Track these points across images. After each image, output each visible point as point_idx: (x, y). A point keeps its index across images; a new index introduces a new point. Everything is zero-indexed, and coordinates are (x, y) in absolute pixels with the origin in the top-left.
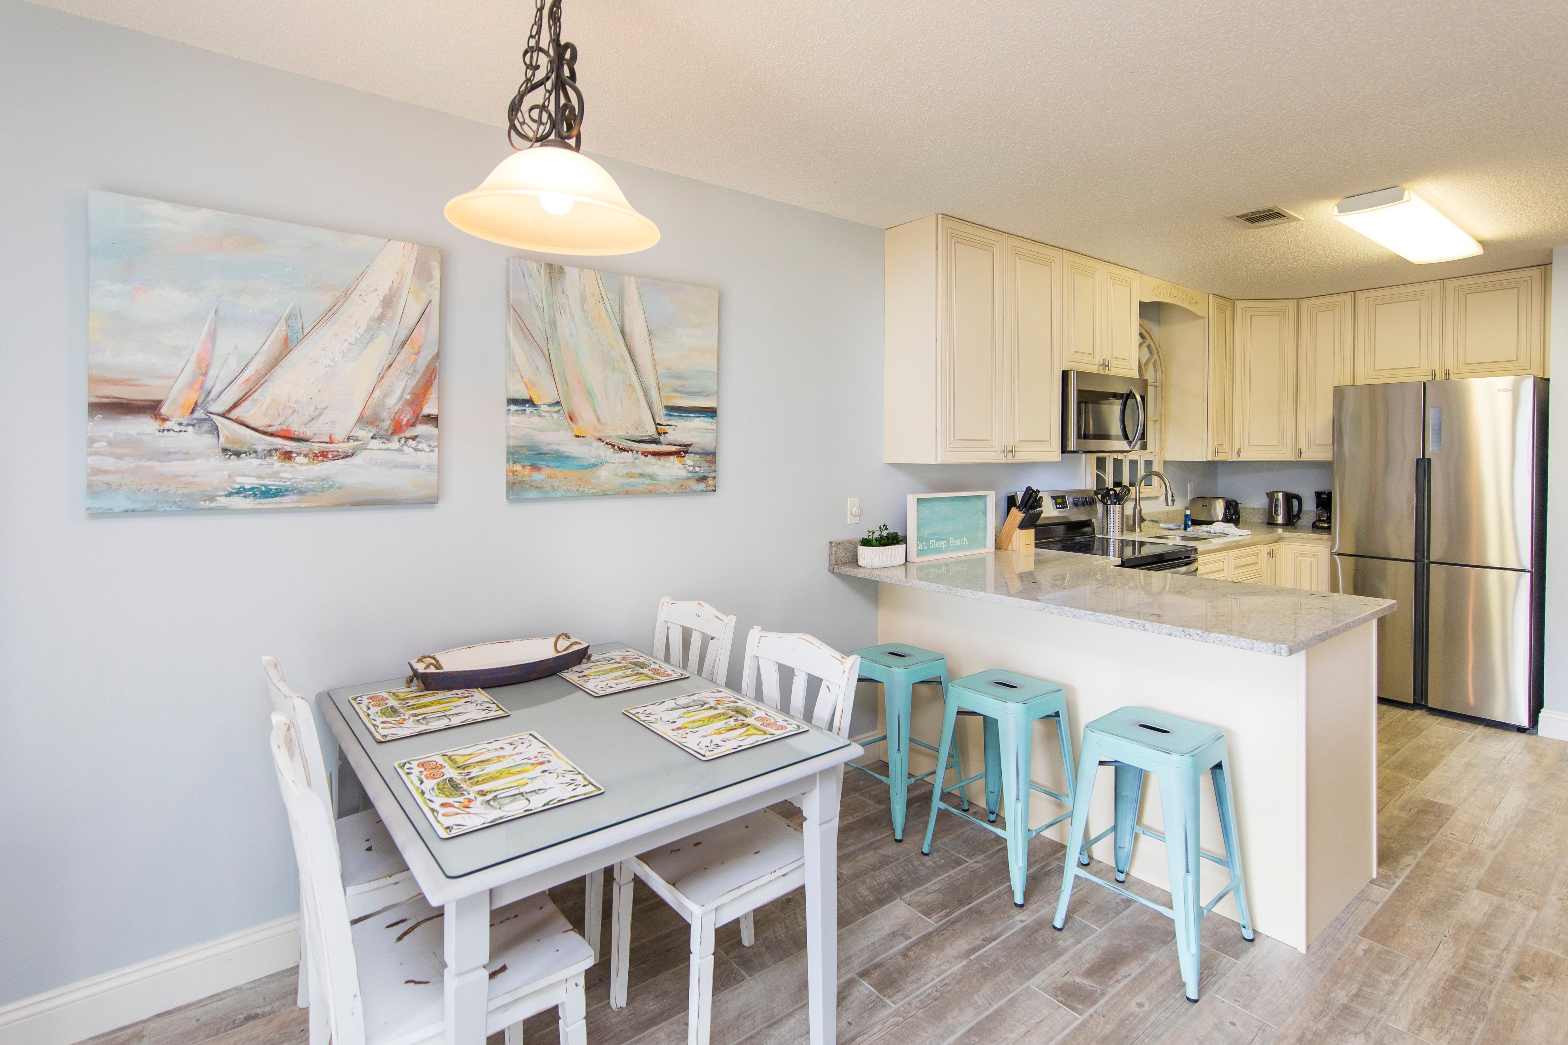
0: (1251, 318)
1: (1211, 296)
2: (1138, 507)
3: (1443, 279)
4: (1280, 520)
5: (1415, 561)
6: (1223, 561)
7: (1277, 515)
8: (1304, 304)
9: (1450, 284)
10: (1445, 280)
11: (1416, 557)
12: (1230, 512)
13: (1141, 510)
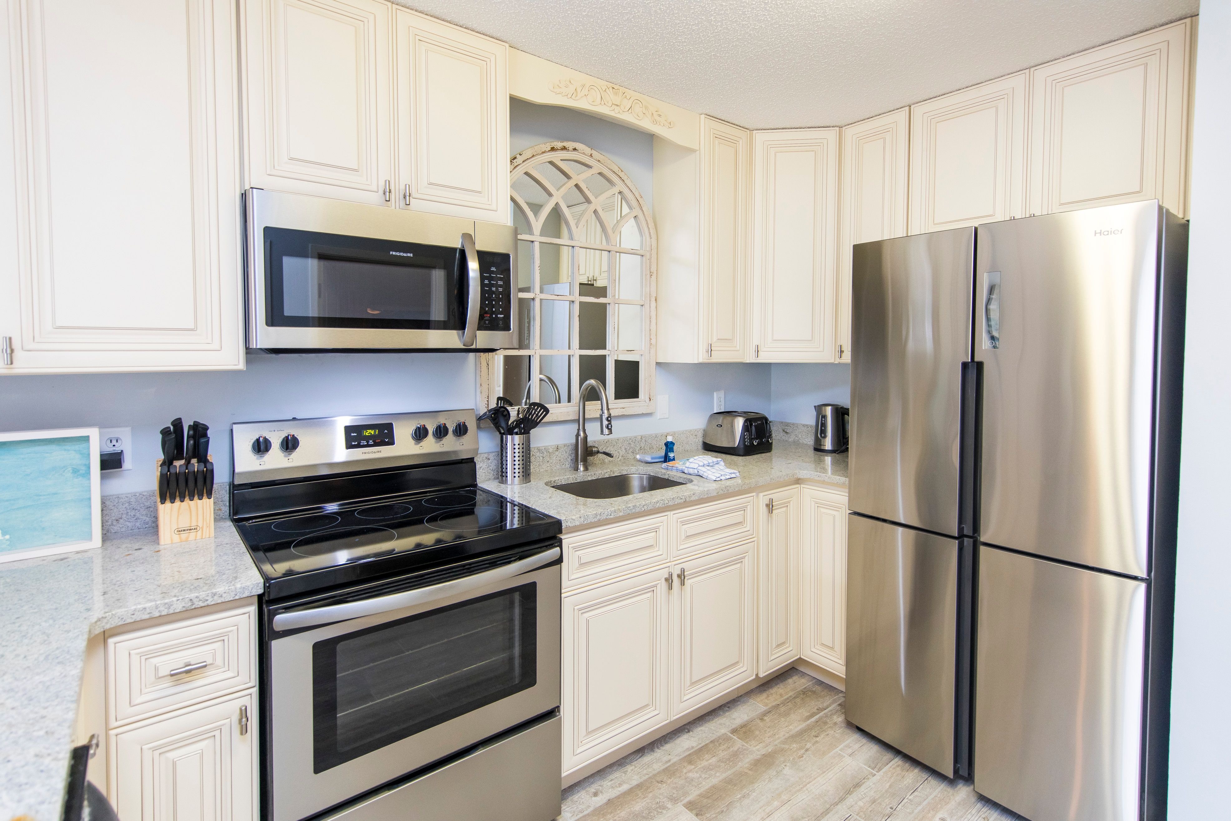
0: (775, 155)
1: (703, 116)
2: (582, 434)
3: (1030, 68)
4: (828, 444)
5: (961, 537)
6: (656, 530)
7: (825, 437)
8: (850, 133)
9: (1041, 74)
10: (1032, 69)
11: (961, 529)
12: (751, 435)
13: (586, 437)
